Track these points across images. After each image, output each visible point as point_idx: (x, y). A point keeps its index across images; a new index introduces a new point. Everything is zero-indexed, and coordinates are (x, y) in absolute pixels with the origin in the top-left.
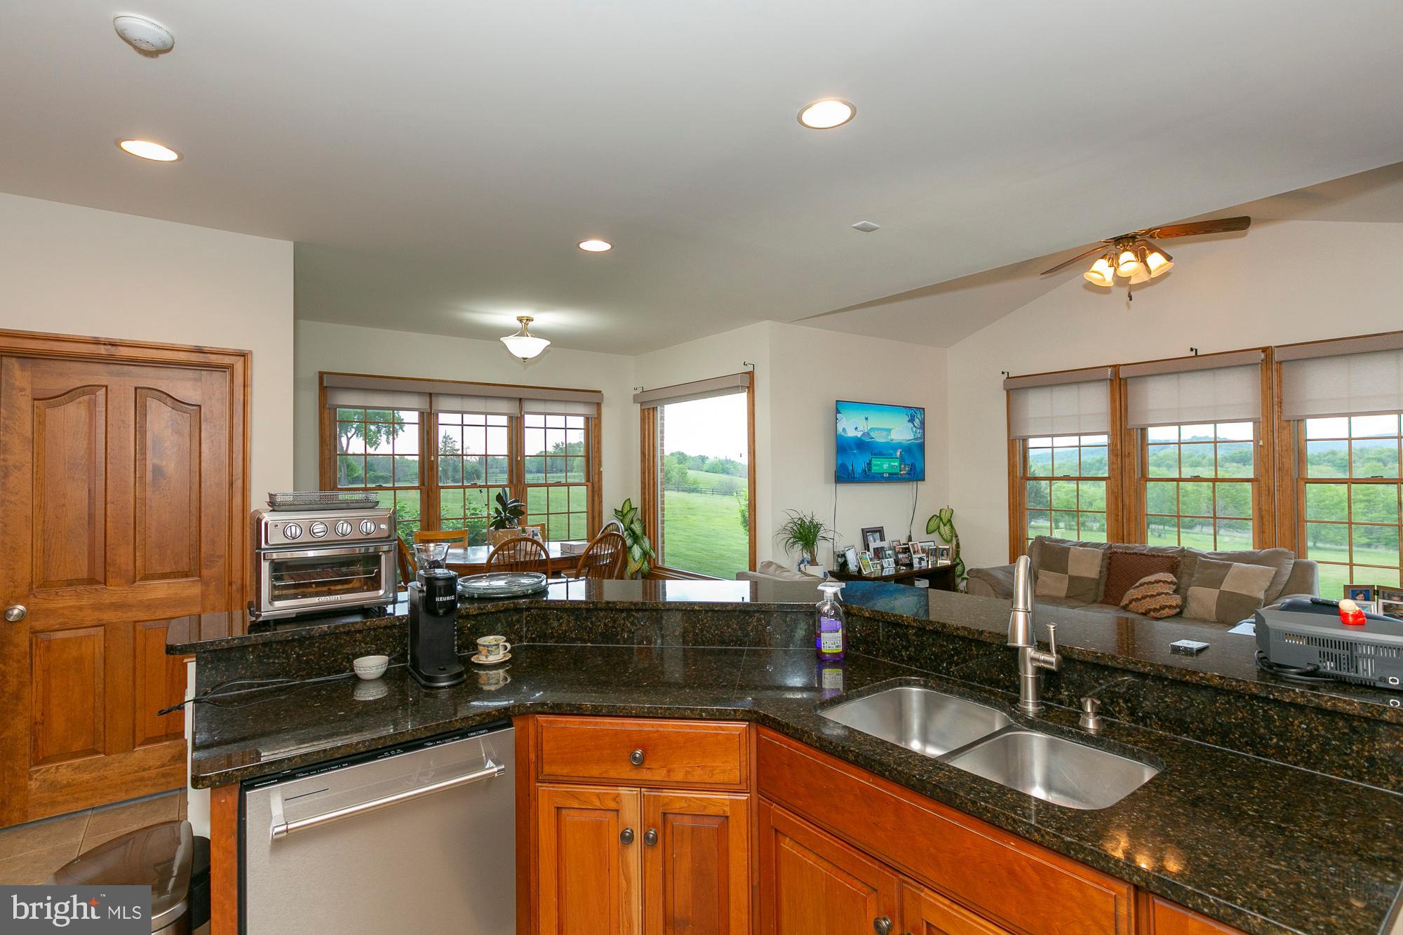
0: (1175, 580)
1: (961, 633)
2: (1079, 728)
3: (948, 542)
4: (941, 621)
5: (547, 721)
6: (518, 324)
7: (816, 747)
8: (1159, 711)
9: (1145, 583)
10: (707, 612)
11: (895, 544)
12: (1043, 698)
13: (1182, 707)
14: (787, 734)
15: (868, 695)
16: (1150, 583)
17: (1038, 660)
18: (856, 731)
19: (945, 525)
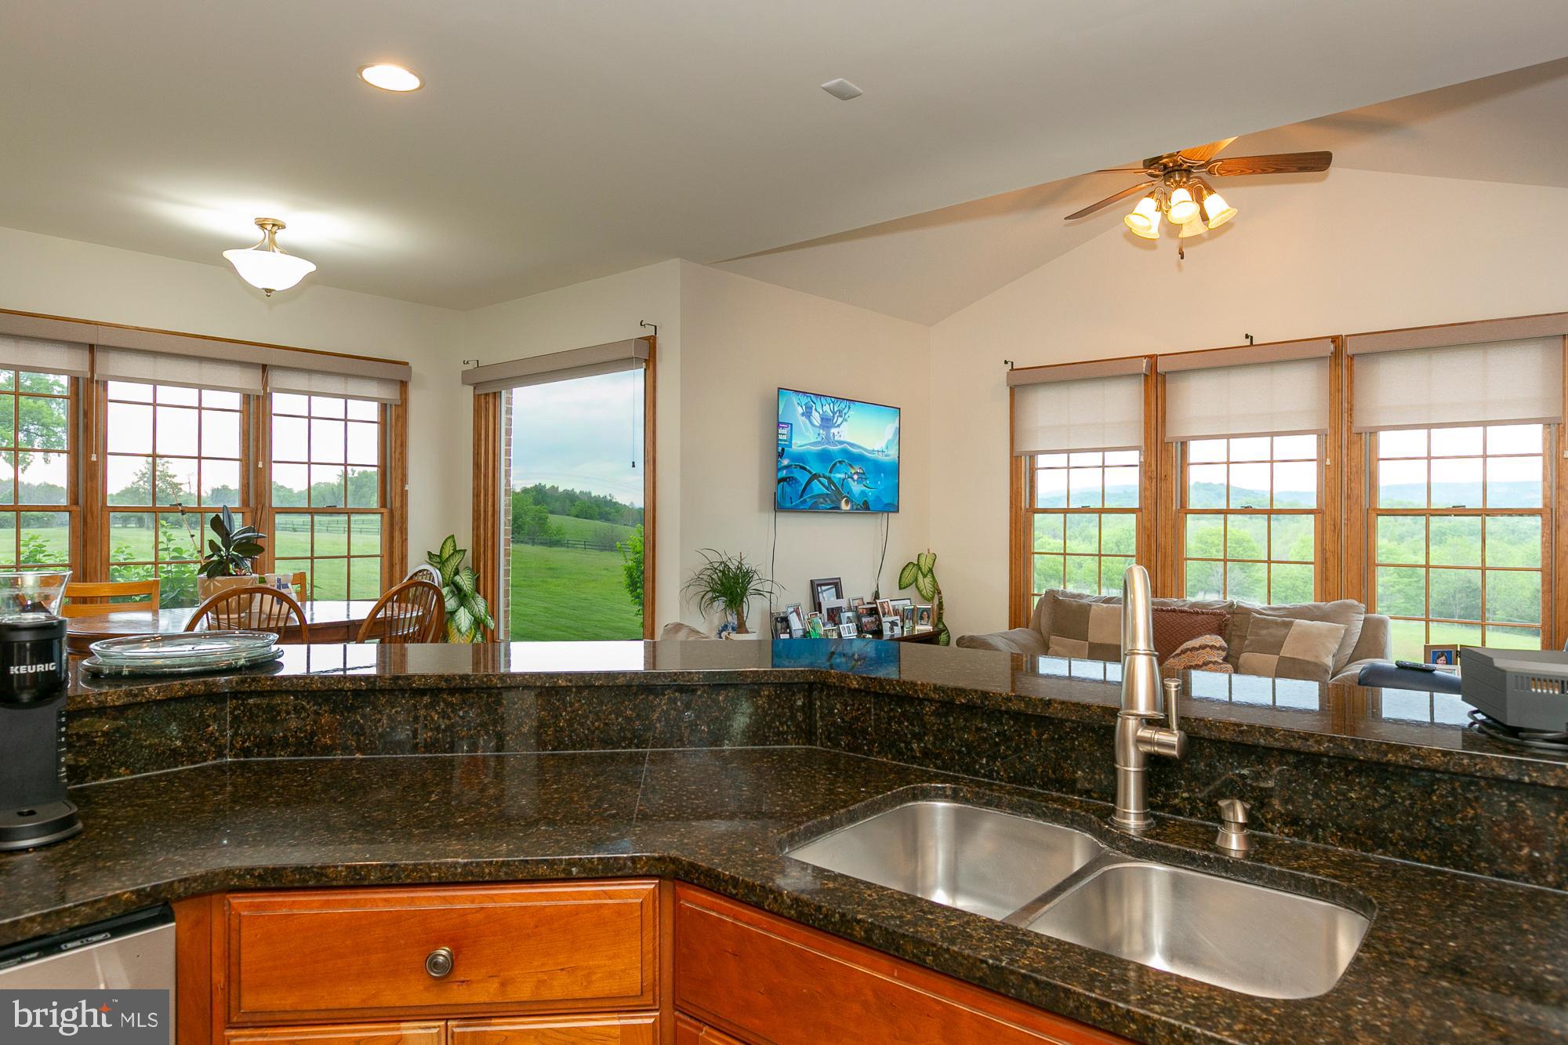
0: (1225, 645)
1: (1014, 706)
2: (1217, 850)
3: (930, 600)
4: (980, 688)
5: (251, 906)
6: (258, 234)
7: (789, 919)
8: (1339, 815)
9: (1188, 649)
10: (580, 689)
11: (856, 603)
12: (1153, 807)
13: (1376, 805)
14: (732, 898)
15: (865, 817)
16: (1194, 649)
17: (1149, 742)
18: (862, 882)
19: (925, 576)
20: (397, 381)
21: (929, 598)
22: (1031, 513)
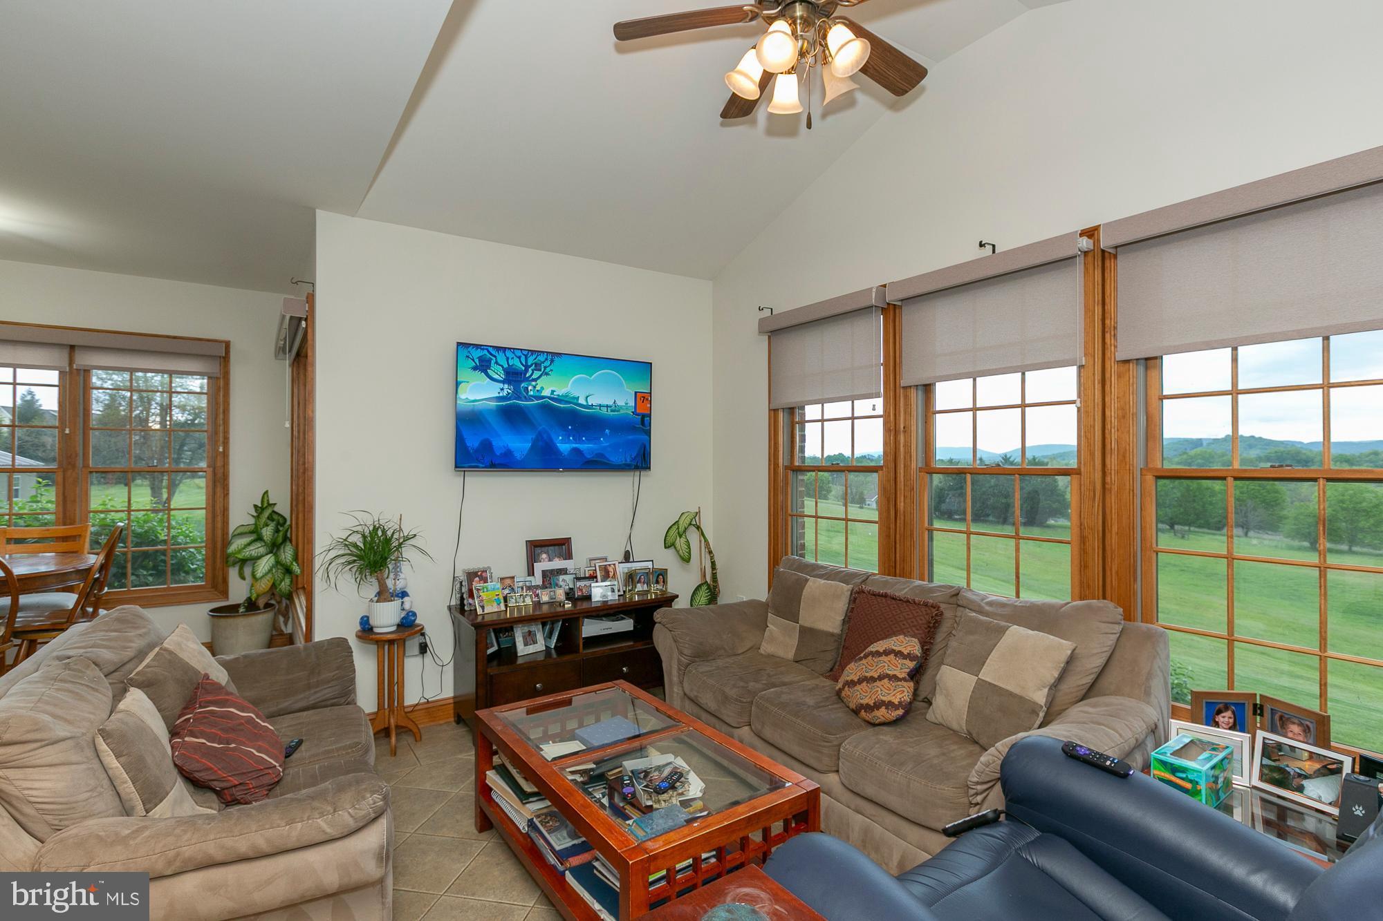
0: (918, 651)
9: (872, 654)
16: (878, 654)
19: (680, 536)
20: (216, 356)
21: (686, 560)
22: (789, 471)
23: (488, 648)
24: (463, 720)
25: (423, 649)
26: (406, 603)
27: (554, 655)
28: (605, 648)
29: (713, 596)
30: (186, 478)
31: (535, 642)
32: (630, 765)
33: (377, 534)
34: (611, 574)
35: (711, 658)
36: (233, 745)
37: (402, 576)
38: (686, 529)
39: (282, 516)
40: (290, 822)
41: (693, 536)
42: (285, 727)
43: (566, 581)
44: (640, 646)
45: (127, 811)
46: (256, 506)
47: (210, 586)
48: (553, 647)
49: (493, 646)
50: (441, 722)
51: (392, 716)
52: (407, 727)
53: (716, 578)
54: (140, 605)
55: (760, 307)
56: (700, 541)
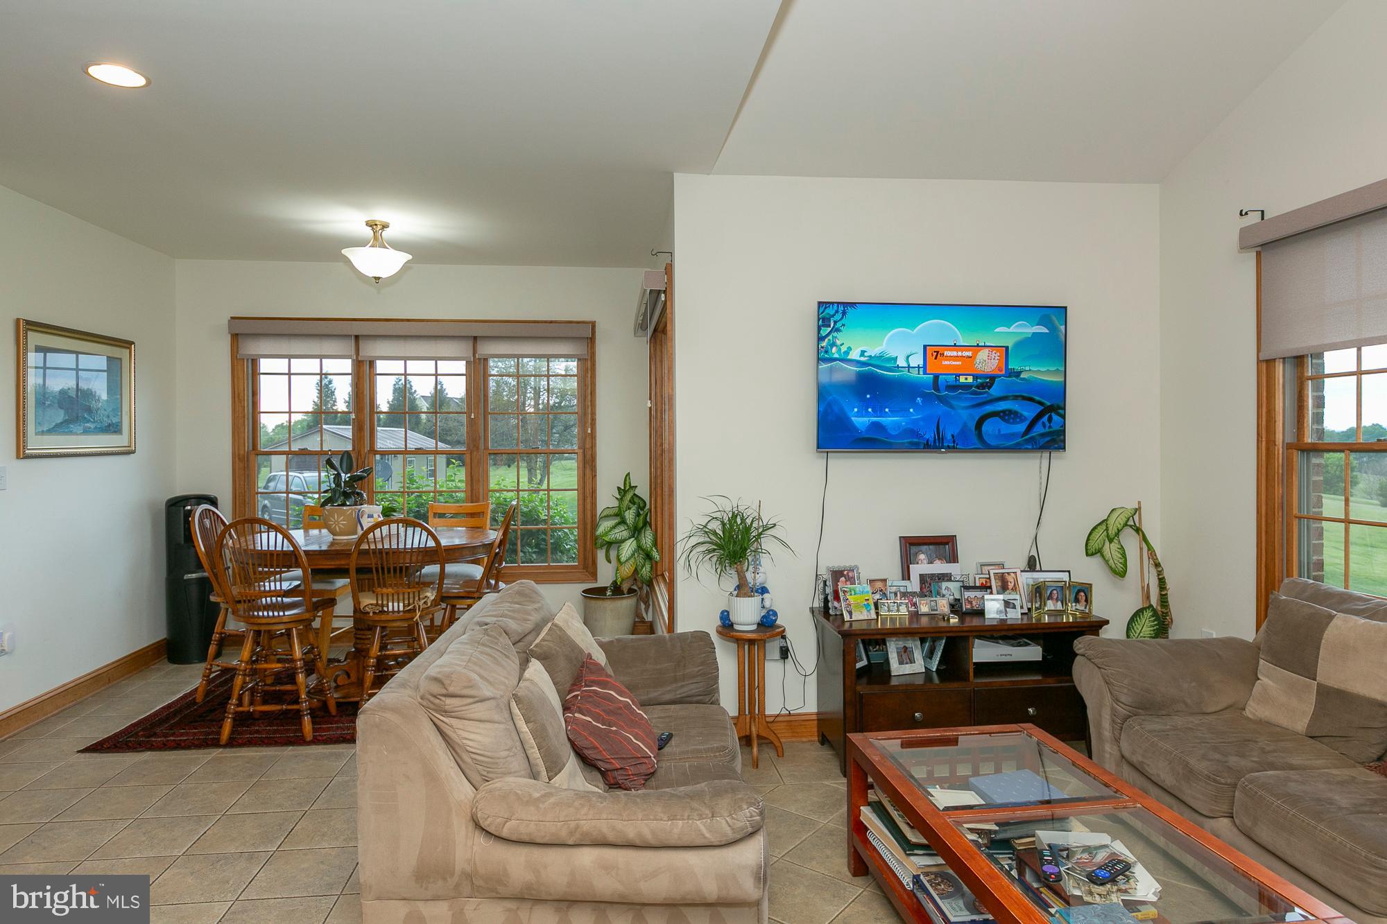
3: (1121, 574)
19: (1111, 541)
20: (584, 338)
21: (1120, 572)
22: (1295, 452)
23: (856, 662)
24: (828, 741)
25: (785, 653)
26: (765, 600)
27: (936, 679)
28: (1005, 680)
29: (1162, 625)
30: (555, 460)
31: (912, 661)
32: (1046, 836)
33: (736, 522)
34: (1011, 586)
35: (1164, 712)
36: (614, 729)
37: (762, 569)
38: (1119, 531)
39: (642, 499)
40: (672, 818)
41: (1130, 542)
42: (655, 718)
43: (951, 590)
44: (1052, 683)
45: (534, 775)
46: (619, 488)
47: (581, 567)
48: (934, 670)
49: (861, 660)
50: (804, 739)
51: (753, 724)
52: (768, 739)
53: (1167, 602)
54: (534, 581)
55: (1242, 211)
56: (1141, 549)
